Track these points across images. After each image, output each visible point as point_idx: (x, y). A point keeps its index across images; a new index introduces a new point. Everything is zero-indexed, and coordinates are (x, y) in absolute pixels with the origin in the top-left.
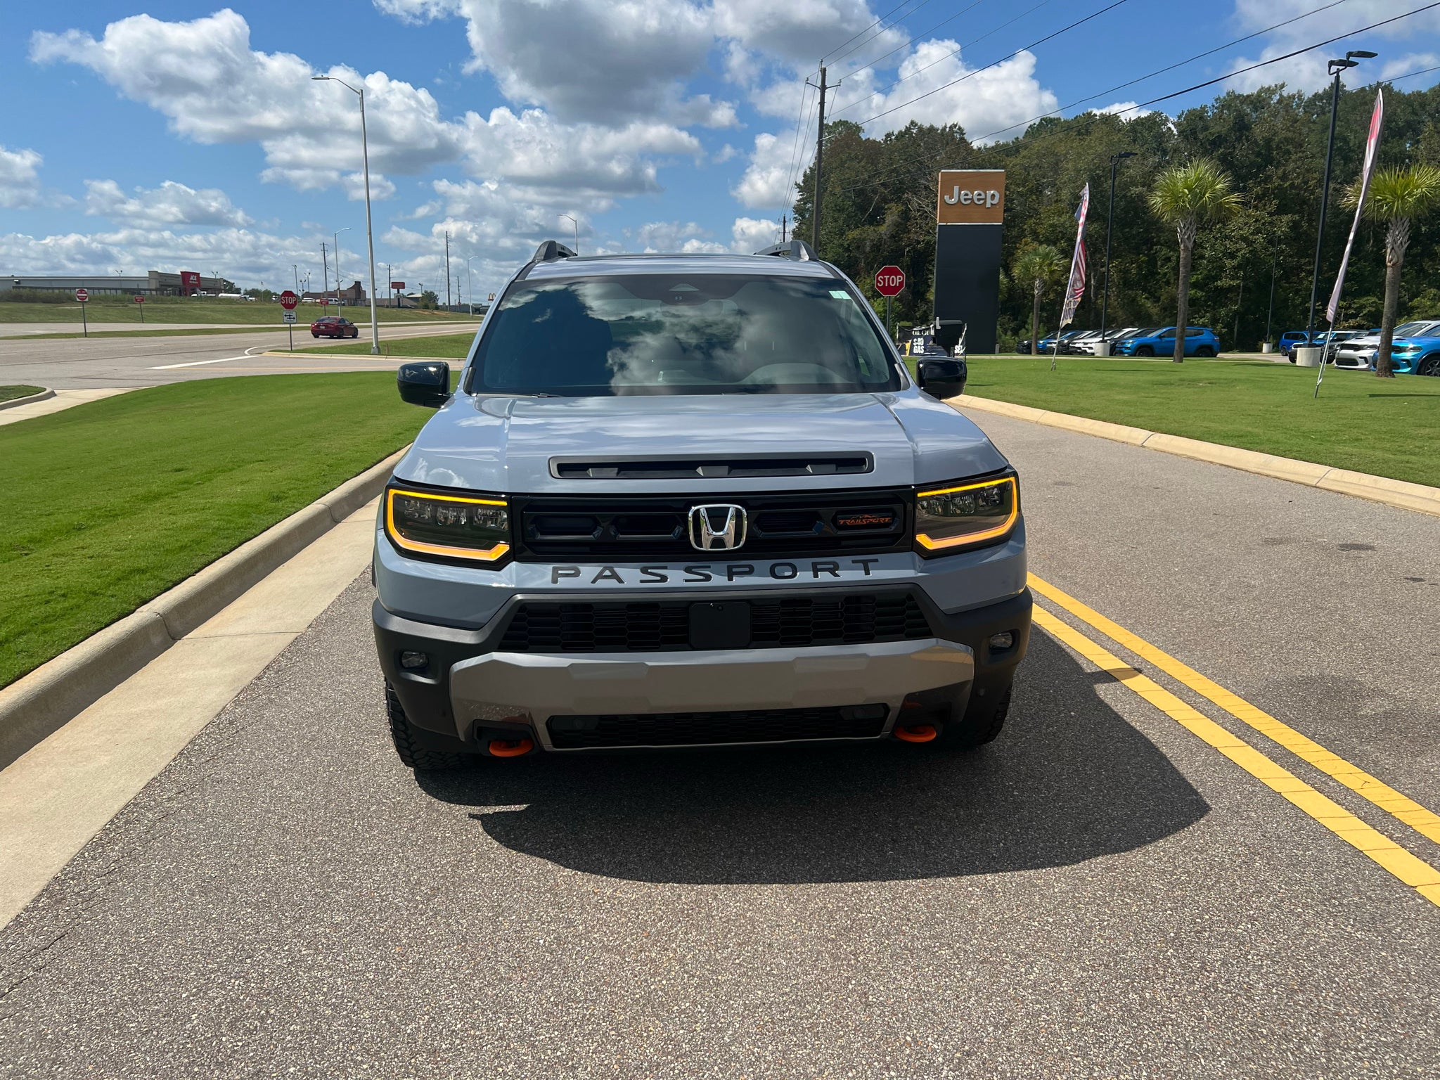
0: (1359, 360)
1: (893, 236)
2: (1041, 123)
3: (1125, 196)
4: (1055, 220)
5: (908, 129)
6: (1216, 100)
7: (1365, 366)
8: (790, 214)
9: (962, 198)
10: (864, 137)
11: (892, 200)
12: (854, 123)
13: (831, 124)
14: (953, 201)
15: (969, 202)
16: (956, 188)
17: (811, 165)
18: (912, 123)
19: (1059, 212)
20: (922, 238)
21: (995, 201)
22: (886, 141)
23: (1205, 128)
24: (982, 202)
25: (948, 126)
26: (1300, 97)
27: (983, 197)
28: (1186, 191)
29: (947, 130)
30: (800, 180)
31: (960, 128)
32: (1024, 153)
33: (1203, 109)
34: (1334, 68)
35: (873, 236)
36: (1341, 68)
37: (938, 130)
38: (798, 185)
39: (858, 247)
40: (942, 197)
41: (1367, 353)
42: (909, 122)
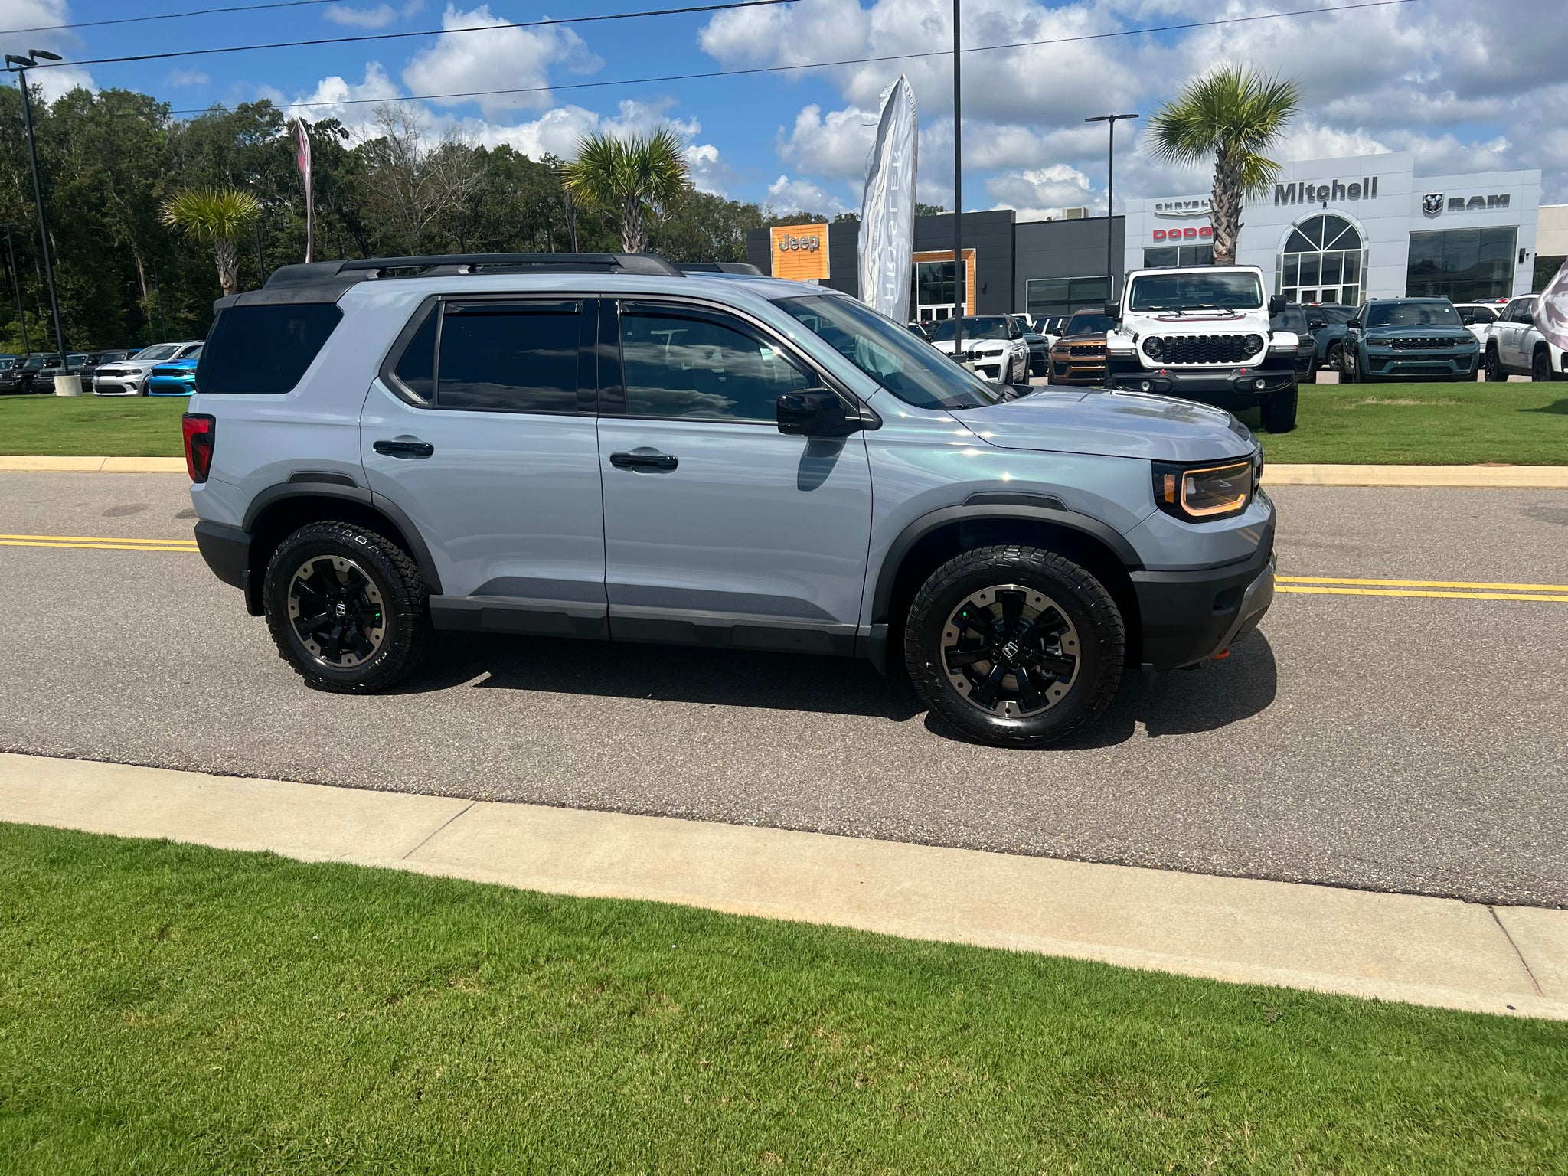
41: (132, 378)
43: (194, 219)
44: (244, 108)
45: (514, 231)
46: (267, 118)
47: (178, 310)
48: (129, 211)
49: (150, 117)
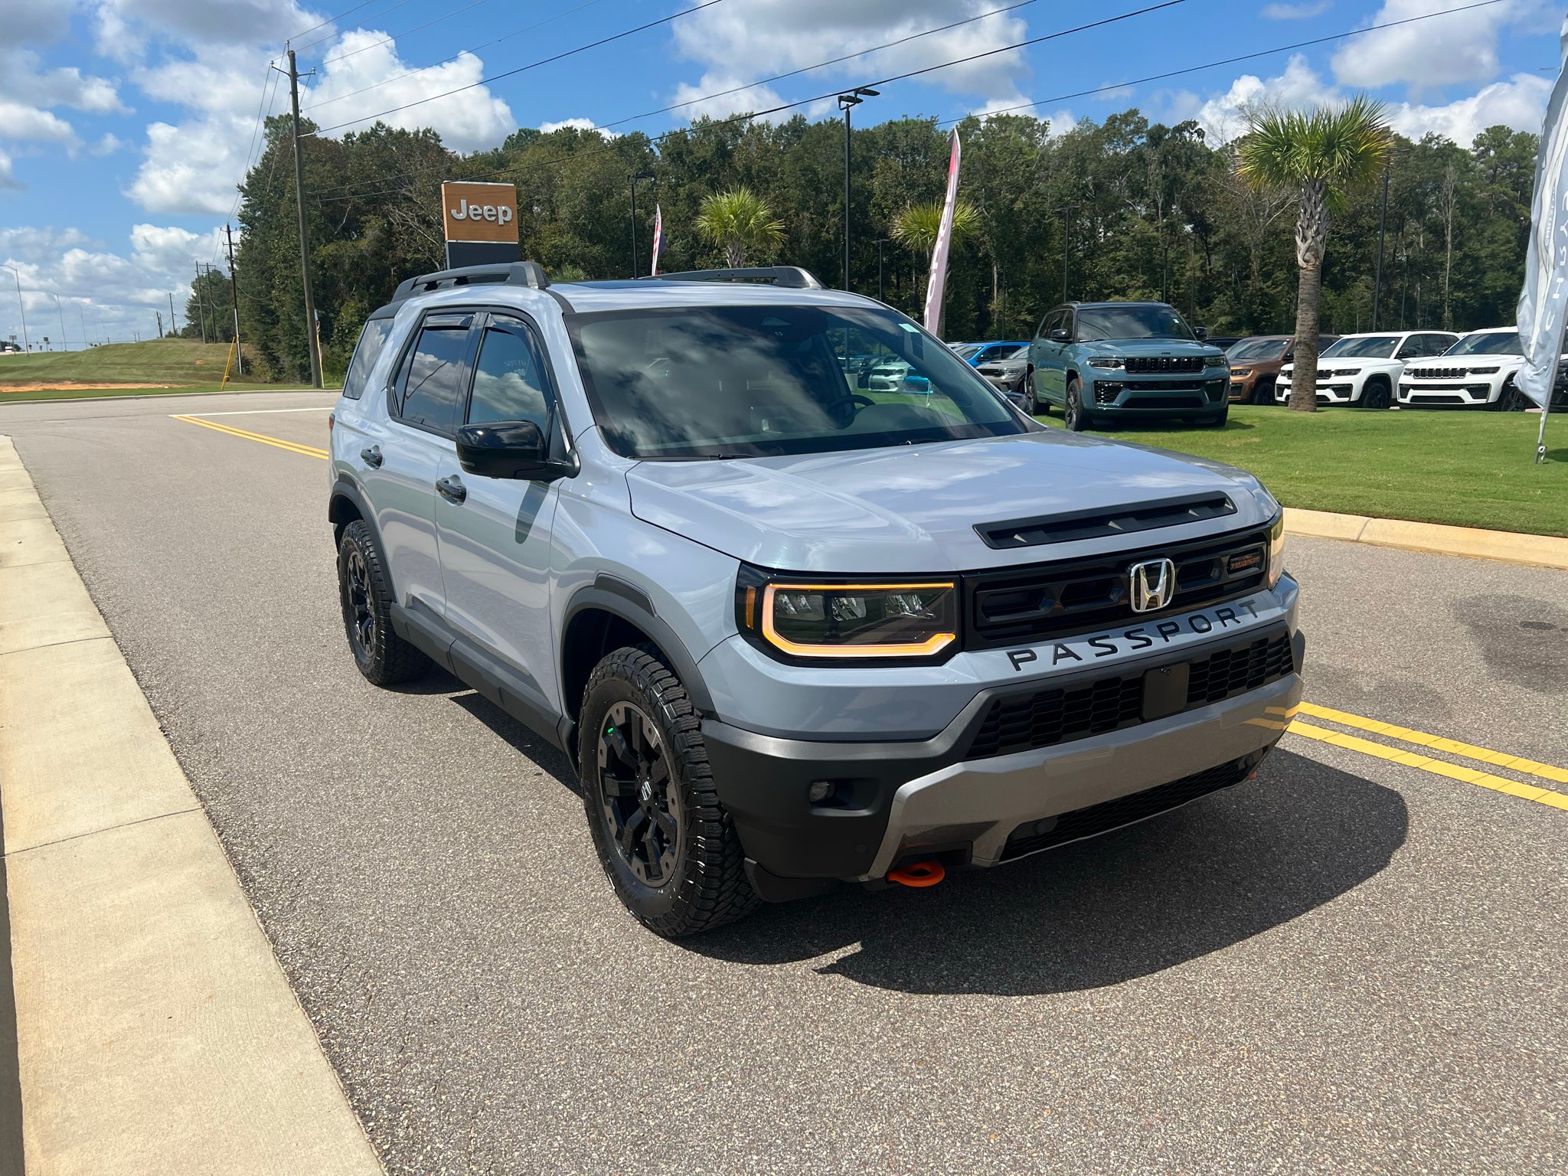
0: (891, 384)
1: (375, 254)
2: (519, 135)
3: (623, 218)
4: (557, 241)
5: (374, 131)
6: (693, 123)
7: (895, 389)
8: (236, 223)
9: (471, 213)
10: (320, 136)
11: (369, 212)
12: (306, 118)
13: (277, 118)
14: (462, 216)
15: (479, 218)
16: (463, 202)
17: (257, 165)
18: (378, 124)
19: (560, 231)
20: (409, 256)
21: (508, 218)
22: (346, 142)
23: (691, 153)
24: (493, 218)
25: (421, 130)
26: (768, 127)
27: (494, 212)
28: (732, 216)
29: (421, 135)
30: (244, 182)
31: (435, 134)
32: (513, 166)
33: (683, 132)
34: (844, 104)
35: (352, 252)
36: (850, 104)
37: (409, 134)
38: (241, 189)
39: (336, 265)
40: (449, 212)
41: (895, 377)
42: (375, 123)
43: (915, 232)
44: (1113, 120)
45: (1373, 223)
46: (1132, 127)
47: (1019, 313)
48: (994, 224)
49: (1030, 137)
